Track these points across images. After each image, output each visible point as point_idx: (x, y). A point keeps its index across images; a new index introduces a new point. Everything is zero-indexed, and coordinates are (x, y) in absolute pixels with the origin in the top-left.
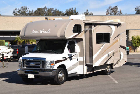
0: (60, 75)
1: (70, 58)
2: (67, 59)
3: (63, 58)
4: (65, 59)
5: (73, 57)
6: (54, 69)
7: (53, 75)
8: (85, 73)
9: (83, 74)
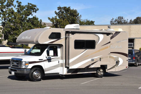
0: (35, 73)
1: (49, 60)
2: (45, 61)
3: (39, 60)
4: (41, 61)
5: (52, 60)
6: (28, 68)
8: (64, 74)
9: (62, 74)
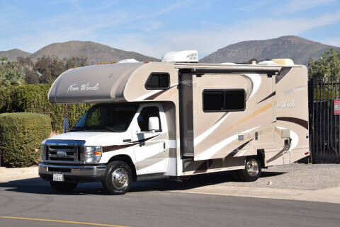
7: (99, 175)
